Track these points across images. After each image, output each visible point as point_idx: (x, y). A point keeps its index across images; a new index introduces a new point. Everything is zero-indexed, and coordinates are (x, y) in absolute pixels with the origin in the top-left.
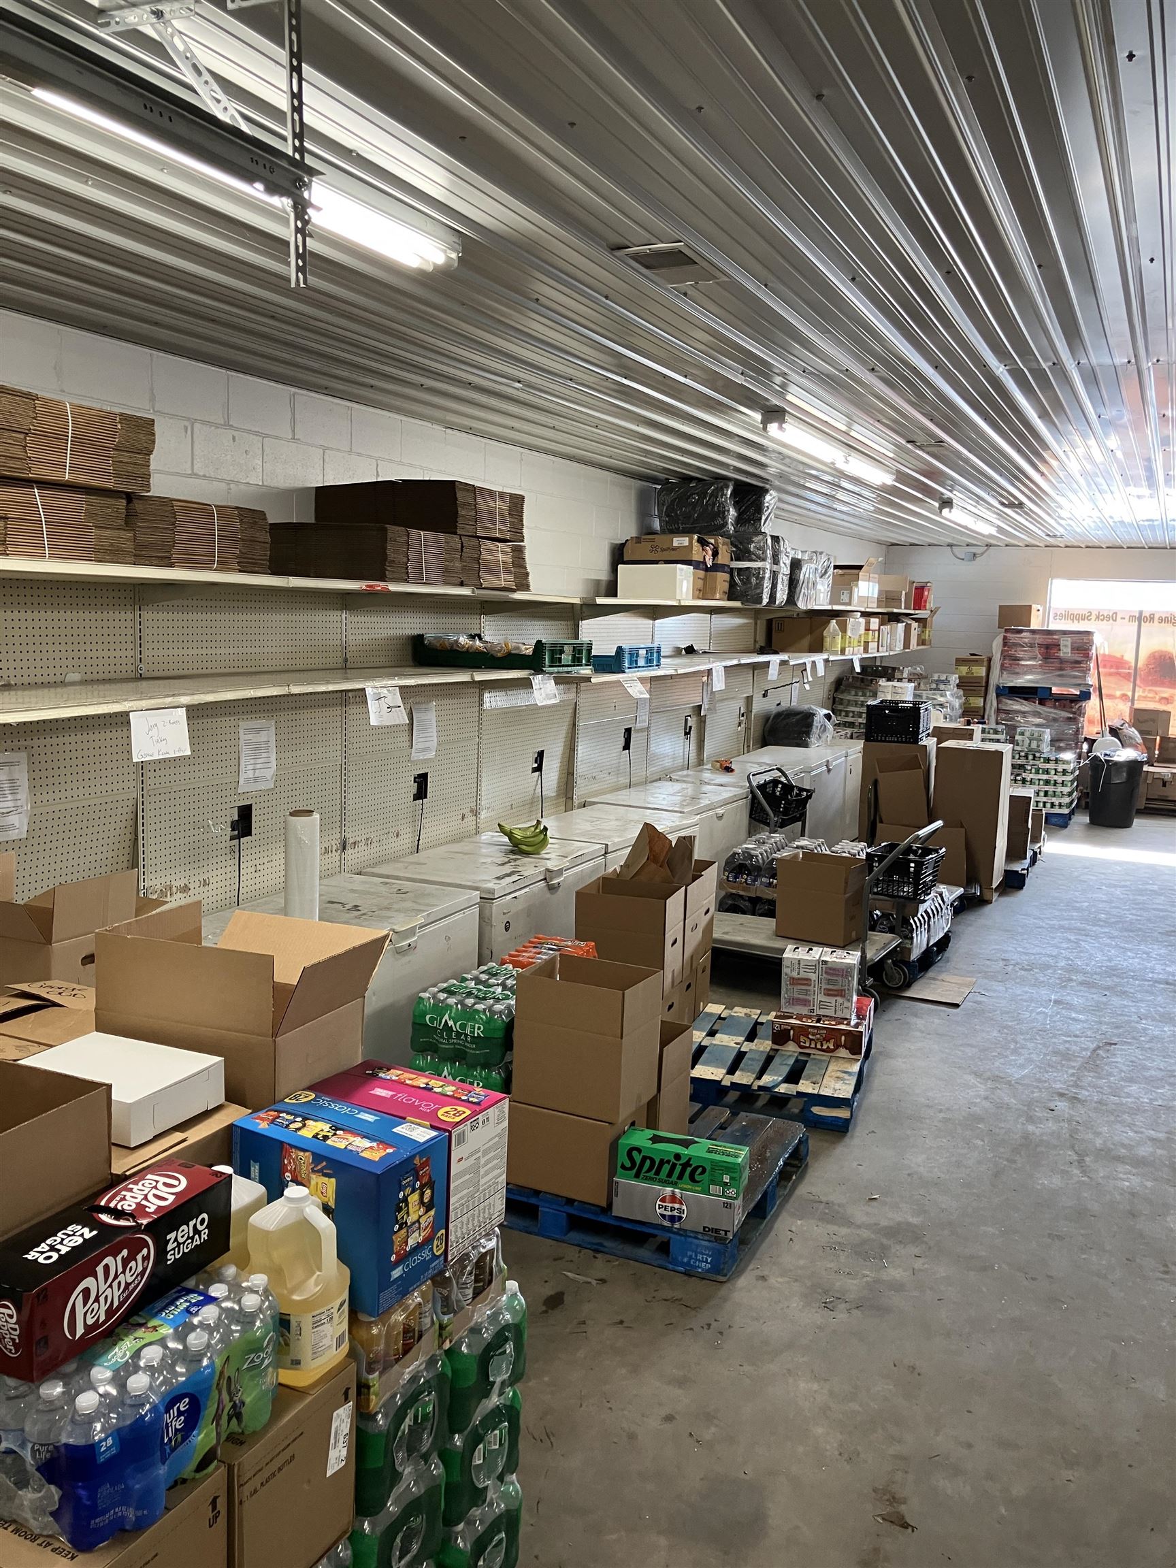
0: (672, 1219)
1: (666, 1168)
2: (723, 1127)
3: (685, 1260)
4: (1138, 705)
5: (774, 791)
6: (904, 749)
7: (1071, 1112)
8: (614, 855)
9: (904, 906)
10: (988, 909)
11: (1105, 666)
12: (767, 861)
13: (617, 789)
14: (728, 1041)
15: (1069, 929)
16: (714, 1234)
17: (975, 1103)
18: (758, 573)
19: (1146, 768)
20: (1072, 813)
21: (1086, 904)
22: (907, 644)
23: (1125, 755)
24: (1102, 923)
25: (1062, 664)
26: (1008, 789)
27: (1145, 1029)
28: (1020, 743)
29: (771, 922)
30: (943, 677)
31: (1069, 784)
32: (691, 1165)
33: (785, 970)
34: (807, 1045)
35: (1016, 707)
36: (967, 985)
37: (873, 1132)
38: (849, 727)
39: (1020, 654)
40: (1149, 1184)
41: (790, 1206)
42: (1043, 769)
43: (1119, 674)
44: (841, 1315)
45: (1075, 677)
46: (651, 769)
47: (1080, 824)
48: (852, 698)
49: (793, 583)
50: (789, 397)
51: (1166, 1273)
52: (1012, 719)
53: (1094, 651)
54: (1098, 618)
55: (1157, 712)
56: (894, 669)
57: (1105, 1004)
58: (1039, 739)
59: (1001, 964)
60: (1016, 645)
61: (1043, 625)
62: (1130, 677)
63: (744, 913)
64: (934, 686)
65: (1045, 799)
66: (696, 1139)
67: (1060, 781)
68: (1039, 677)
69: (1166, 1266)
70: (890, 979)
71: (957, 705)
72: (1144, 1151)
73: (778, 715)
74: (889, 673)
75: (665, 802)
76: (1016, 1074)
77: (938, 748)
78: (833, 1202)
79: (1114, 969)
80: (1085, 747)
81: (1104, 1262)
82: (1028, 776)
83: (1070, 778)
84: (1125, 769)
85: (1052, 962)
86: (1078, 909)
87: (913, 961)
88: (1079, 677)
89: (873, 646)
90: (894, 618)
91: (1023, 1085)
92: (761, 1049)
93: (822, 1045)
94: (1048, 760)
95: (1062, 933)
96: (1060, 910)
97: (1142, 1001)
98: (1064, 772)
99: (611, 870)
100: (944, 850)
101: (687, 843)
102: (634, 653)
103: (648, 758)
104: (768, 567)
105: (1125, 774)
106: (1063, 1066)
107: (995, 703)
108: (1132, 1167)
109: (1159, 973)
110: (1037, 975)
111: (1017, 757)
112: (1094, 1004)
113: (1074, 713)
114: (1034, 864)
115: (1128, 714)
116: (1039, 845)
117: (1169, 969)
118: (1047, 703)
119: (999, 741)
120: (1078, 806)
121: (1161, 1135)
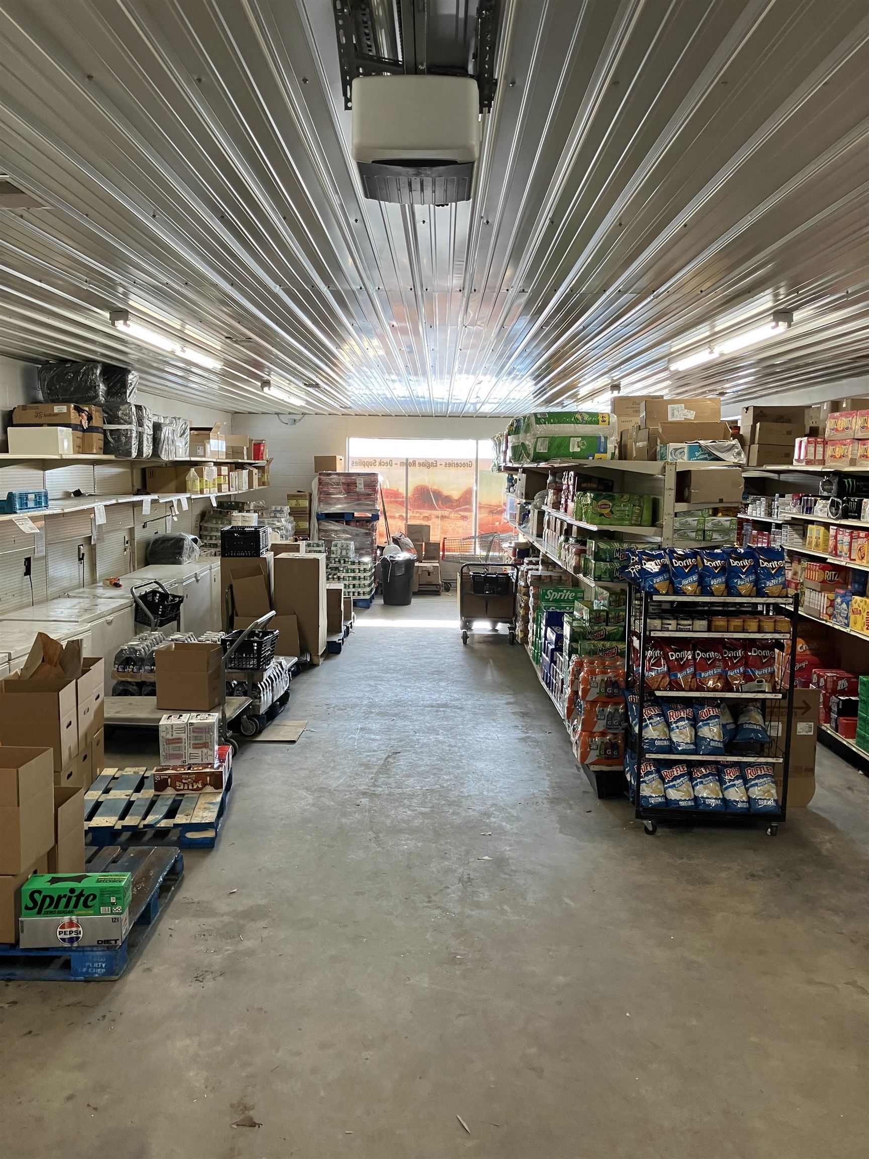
0: (71, 940)
1: (64, 901)
2: (114, 861)
3: (84, 970)
4: (410, 522)
5: (153, 599)
6: (250, 561)
7: (371, 804)
8: (17, 661)
9: (252, 675)
10: (316, 670)
11: (387, 497)
12: (148, 653)
13: (21, 607)
14: (120, 795)
15: (371, 678)
16: (106, 944)
17: (306, 809)
18: (127, 434)
19: (417, 564)
20: (372, 598)
21: (381, 659)
22: (251, 485)
23: (403, 556)
24: (391, 671)
25: (359, 496)
26: (324, 586)
27: (418, 740)
28: (335, 552)
29: (153, 700)
30: (279, 508)
31: (369, 578)
32: (83, 895)
33: (161, 734)
34: (182, 787)
35: (332, 527)
36: (301, 727)
37: (233, 844)
38: (214, 547)
39: (331, 490)
40: (420, 844)
41: (170, 911)
42: (351, 569)
43: (397, 502)
44: (210, 984)
45: (369, 505)
46: (50, 590)
47: (378, 605)
48: (214, 526)
49: (156, 441)
50: (131, 303)
51: (429, 902)
52: (330, 536)
53: (379, 487)
54: (380, 464)
55: (421, 526)
56: (243, 503)
57: (393, 726)
58: (347, 549)
59: (325, 707)
60: (327, 484)
61: (345, 470)
62: (403, 504)
63: (132, 695)
64: (273, 515)
65: (353, 590)
66: (88, 874)
67: (362, 577)
68: (343, 506)
69: (430, 897)
70: (246, 729)
71: (290, 528)
72: (417, 823)
73: (156, 541)
74: (240, 506)
75: (62, 615)
76: (333, 784)
77: (274, 559)
78: (203, 902)
79: (399, 701)
80: (379, 552)
81: (391, 904)
82: (342, 575)
83: (369, 574)
84: (404, 565)
85: (359, 702)
86: (376, 664)
87: (262, 714)
88: (371, 505)
89: (225, 487)
90: (240, 466)
91: (339, 791)
92: (147, 797)
93: (193, 786)
94: (353, 563)
95: (366, 681)
96: (365, 665)
97: (417, 720)
98: (365, 570)
99: (12, 673)
100: (277, 631)
101: (75, 646)
102: (24, 497)
103: (48, 581)
104: (134, 428)
105: (403, 569)
106: (365, 773)
107: (316, 525)
108: (409, 835)
109: (427, 700)
110: (349, 712)
111: (333, 562)
112: (386, 727)
113: (369, 530)
114: (347, 635)
115: (404, 528)
116: (350, 622)
117: (434, 697)
118: (352, 524)
119: (320, 552)
120: (376, 593)
121: (427, 810)
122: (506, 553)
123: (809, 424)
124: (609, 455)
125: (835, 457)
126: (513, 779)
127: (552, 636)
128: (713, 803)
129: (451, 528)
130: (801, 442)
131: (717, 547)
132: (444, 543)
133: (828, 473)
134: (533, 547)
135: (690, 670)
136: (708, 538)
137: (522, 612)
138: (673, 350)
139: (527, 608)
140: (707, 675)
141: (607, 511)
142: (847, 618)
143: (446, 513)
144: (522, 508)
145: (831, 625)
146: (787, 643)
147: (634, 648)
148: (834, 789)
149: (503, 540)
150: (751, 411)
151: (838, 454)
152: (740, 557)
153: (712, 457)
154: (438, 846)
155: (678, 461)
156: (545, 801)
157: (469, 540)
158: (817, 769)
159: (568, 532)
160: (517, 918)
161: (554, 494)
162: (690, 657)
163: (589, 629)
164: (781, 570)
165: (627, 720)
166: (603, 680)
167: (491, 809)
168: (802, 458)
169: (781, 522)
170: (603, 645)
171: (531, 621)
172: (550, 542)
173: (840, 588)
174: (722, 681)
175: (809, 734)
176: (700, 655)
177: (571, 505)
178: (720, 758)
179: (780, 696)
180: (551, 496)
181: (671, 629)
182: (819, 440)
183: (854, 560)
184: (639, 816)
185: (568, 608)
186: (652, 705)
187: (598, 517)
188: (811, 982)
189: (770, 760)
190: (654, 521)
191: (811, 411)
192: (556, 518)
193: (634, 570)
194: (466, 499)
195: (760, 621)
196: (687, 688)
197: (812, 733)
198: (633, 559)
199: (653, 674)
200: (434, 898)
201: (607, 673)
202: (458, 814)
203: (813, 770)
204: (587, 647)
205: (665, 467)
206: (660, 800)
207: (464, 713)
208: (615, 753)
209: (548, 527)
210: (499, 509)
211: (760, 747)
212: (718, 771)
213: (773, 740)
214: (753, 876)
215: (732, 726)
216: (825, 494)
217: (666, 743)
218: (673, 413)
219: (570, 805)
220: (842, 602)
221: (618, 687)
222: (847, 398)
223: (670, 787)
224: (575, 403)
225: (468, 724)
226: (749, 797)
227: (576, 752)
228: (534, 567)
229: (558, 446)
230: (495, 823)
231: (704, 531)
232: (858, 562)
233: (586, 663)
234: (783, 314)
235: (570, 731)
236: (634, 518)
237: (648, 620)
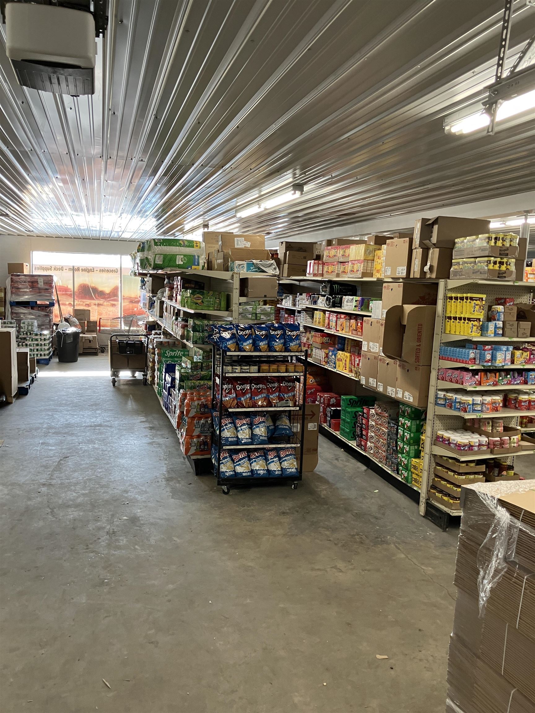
4: (76, 308)
7: (48, 491)
10: (10, 407)
11: (60, 291)
15: (49, 410)
17: (2, 498)
19: (81, 335)
20: (51, 357)
21: (56, 398)
23: (71, 330)
24: (63, 405)
25: (40, 290)
26: (15, 349)
27: (81, 448)
28: (23, 328)
31: (48, 345)
35: (21, 311)
39: (20, 286)
40: (81, 514)
42: (35, 339)
43: (67, 294)
45: (47, 296)
47: (55, 362)
51: (87, 549)
52: (19, 317)
53: (54, 284)
54: (55, 269)
55: (84, 310)
57: (65, 440)
58: (32, 325)
59: (17, 430)
60: (17, 282)
61: (30, 272)
62: (71, 295)
65: (37, 353)
67: (43, 344)
68: (29, 297)
69: (88, 546)
72: (79, 500)
76: (22, 480)
79: (69, 424)
80: (54, 327)
81: (61, 553)
82: (28, 343)
83: (47, 342)
84: (72, 336)
85: (40, 426)
86: (52, 401)
88: (49, 296)
91: (26, 484)
94: (36, 335)
95: (45, 412)
96: (45, 402)
97: (80, 436)
98: (45, 340)
105: (72, 339)
106: (45, 471)
107: (10, 310)
108: (74, 508)
109: (88, 423)
110: (33, 433)
111: (22, 334)
112: (59, 441)
113: (48, 312)
114: (33, 383)
115: (72, 312)
116: (34, 374)
117: (92, 420)
118: (35, 308)
119: (13, 327)
120: (53, 354)
121: (87, 492)
122: (141, 328)
123: (316, 253)
124: (201, 267)
125: (329, 272)
126: (144, 468)
127: (169, 379)
128: (262, 472)
129: (104, 312)
130: (310, 263)
131: (263, 324)
132: (100, 321)
133: (324, 282)
134: (157, 323)
135: (248, 396)
136: (258, 318)
137: (151, 364)
138: (238, 204)
139: (154, 362)
140: (258, 398)
141: (200, 301)
142: (335, 363)
143: (101, 302)
144: (150, 299)
145: (326, 368)
146: (302, 379)
147: (216, 383)
148: (329, 460)
149: (140, 320)
150: (284, 244)
151: (330, 271)
152: (275, 329)
153: (260, 270)
154: (94, 513)
155: (241, 272)
156: (163, 480)
157: (117, 320)
158: (319, 449)
159: (177, 314)
160: (144, 553)
161: (169, 290)
162: (248, 388)
163: (191, 373)
164: (298, 337)
165: (213, 427)
166: (198, 404)
167: (129, 488)
168: (311, 272)
169: (300, 310)
170: (199, 383)
171: (156, 370)
172: (167, 320)
173: (331, 347)
174: (266, 401)
175: (315, 429)
176: (254, 386)
177: (179, 298)
178: (265, 446)
179: (298, 408)
180: (167, 293)
181: (237, 372)
182: (320, 262)
183: (338, 331)
184: (219, 484)
185: (179, 361)
186: (227, 417)
187: (194, 305)
188: (313, 569)
189: (293, 445)
190: (228, 308)
191: (317, 245)
192: (171, 306)
193: (216, 337)
194: (114, 294)
195: (286, 366)
196: (247, 406)
197: (316, 429)
198: (216, 331)
199: (227, 399)
200: (90, 546)
201: (200, 399)
202: (107, 492)
203: (316, 450)
204: (189, 385)
205: (233, 276)
206: (231, 473)
207: (112, 430)
208: (206, 447)
209: (166, 311)
210: (136, 300)
211: (288, 439)
212: (265, 454)
213: (294, 434)
214: (284, 513)
215: (272, 427)
216: (323, 293)
217: (235, 439)
218: (238, 243)
219: (179, 481)
220: (332, 355)
221: (208, 408)
222: (335, 239)
223: (237, 465)
224: (182, 235)
225: (115, 436)
226: (282, 468)
227: (183, 449)
228: (158, 336)
229: (169, 260)
230: (131, 496)
231: (256, 314)
232: (340, 332)
233: (189, 394)
234: (298, 187)
235: (179, 436)
236: (216, 306)
237: (224, 367)
